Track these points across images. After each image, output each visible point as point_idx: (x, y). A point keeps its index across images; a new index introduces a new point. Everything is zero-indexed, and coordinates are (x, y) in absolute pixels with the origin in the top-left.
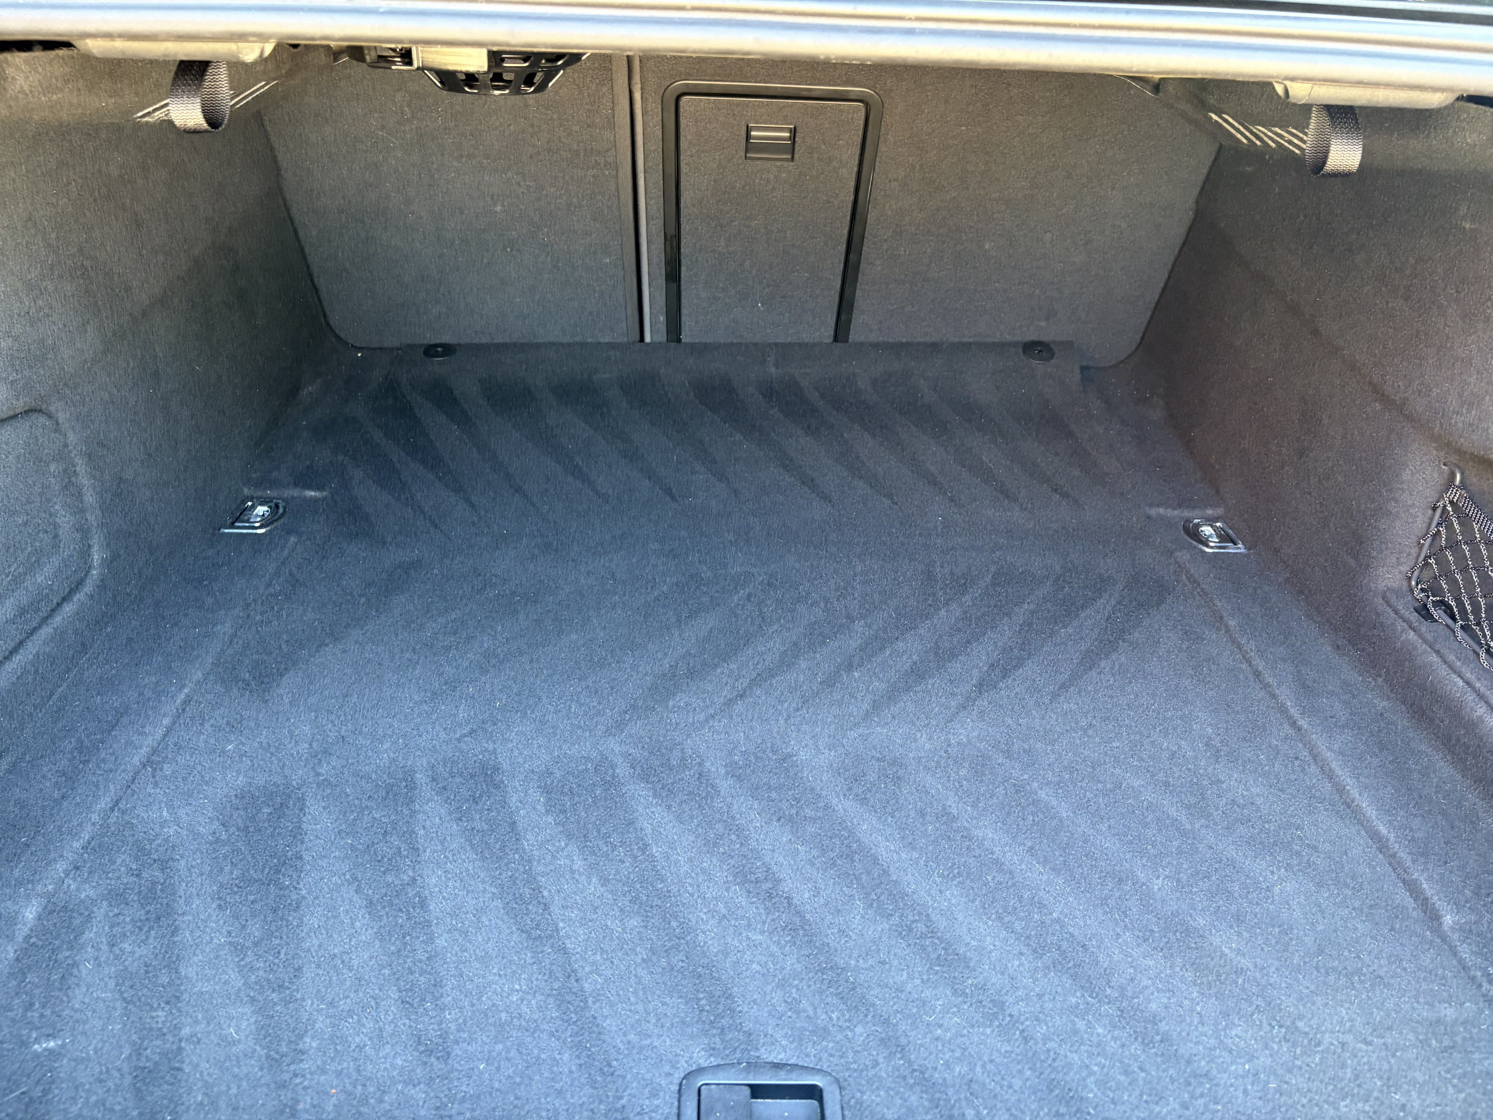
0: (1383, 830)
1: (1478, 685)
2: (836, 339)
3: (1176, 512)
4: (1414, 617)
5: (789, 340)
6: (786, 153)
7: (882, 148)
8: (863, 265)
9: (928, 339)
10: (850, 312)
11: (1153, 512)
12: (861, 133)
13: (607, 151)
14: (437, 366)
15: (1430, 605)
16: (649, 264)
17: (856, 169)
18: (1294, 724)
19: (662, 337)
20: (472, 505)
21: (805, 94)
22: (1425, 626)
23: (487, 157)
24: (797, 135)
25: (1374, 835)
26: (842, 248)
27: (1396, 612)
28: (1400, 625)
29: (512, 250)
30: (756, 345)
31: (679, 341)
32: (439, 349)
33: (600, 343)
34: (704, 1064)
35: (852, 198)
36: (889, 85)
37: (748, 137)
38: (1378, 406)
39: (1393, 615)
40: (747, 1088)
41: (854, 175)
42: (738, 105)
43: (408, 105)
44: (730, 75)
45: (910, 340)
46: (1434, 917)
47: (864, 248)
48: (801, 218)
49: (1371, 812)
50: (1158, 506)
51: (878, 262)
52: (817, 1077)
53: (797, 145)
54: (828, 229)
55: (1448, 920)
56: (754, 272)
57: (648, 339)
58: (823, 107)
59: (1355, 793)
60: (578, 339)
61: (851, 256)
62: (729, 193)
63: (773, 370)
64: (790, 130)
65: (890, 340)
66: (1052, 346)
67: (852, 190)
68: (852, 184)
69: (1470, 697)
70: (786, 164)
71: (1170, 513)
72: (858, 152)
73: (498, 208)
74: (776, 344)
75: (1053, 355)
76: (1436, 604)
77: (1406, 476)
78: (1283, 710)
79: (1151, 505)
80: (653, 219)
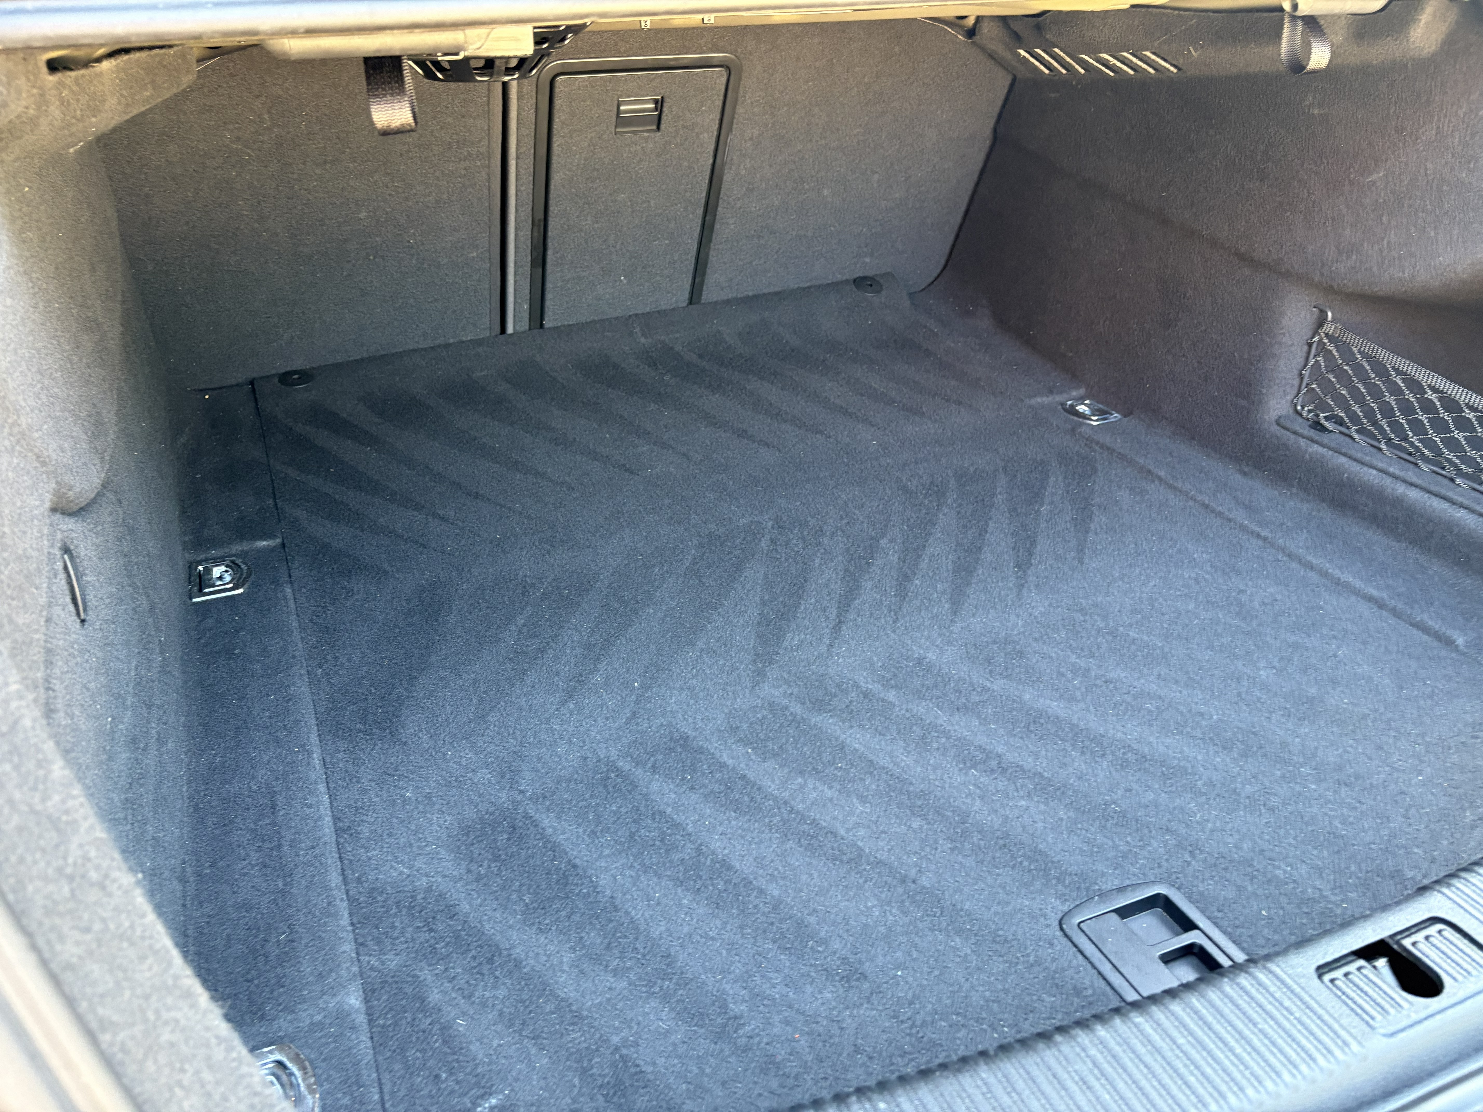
0: (1375, 593)
1: (1391, 470)
2: (691, 302)
3: (1050, 399)
4: (1312, 433)
5: (648, 310)
6: (651, 124)
7: (740, 110)
8: (717, 226)
9: (771, 289)
10: (704, 274)
11: (1033, 401)
12: (722, 98)
13: (480, 141)
14: (302, 394)
15: (1323, 421)
16: (516, 252)
17: (715, 133)
18: (1258, 536)
19: (524, 325)
20: (442, 519)
21: (672, 63)
22: (1325, 438)
23: (353, 160)
24: (665, 104)
25: (1370, 599)
26: (700, 211)
27: (1295, 433)
28: (1302, 442)
29: (375, 257)
30: (617, 318)
31: (542, 326)
32: (296, 376)
33: (463, 342)
34: (1066, 908)
35: (711, 161)
36: (749, 48)
37: (619, 112)
38: (1247, 271)
39: (1293, 436)
40: (1113, 914)
41: (714, 139)
42: (611, 80)
43: (269, 112)
44: (604, 50)
45: (755, 292)
46: (1449, 643)
47: (719, 209)
48: (664, 187)
49: (1358, 584)
50: (1035, 396)
51: (731, 221)
52: (1156, 887)
53: (664, 114)
54: (688, 194)
55: (1460, 641)
56: (618, 247)
57: (510, 330)
58: (689, 74)
59: (1337, 573)
60: (440, 341)
61: (707, 218)
62: (598, 170)
63: (643, 340)
64: (656, 102)
65: (739, 296)
66: (877, 279)
67: (712, 153)
68: (712, 147)
69: (1388, 481)
70: (652, 134)
71: (1045, 400)
72: (718, 116)
73: (362, 215)
74: (636, 315)
75: (881, 286)
76: (1327, 418)
77: (1285, 322)
78: (1243, 528)
79: (1030, 397)
80: (523, 206)
